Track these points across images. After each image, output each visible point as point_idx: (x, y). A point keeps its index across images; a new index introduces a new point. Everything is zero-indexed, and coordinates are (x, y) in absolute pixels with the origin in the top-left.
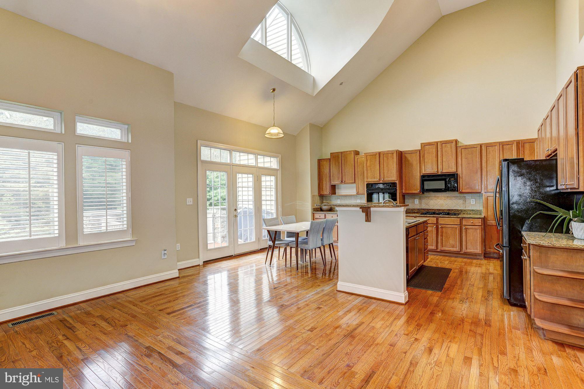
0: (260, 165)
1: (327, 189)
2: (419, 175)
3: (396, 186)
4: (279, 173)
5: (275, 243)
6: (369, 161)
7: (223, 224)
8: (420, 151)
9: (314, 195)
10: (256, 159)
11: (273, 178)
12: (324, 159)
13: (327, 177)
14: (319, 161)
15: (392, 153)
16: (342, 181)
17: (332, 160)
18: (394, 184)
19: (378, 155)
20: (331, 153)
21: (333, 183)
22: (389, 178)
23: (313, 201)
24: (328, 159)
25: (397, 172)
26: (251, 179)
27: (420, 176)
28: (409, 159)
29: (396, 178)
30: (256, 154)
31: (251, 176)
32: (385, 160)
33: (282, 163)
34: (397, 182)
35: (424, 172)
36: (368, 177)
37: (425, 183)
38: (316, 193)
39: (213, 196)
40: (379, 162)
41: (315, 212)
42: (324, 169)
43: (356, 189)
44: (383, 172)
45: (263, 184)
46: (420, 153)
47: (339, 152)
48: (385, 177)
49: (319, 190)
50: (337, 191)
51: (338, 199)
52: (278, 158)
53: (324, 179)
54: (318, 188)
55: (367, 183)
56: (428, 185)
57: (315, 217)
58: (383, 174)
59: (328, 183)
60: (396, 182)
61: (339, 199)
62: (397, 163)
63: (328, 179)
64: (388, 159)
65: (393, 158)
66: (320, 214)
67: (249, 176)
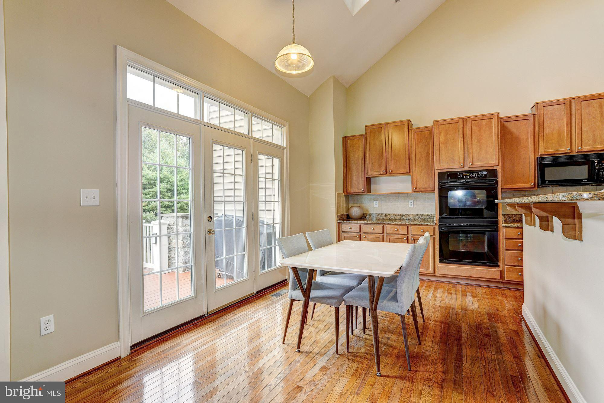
0: (257, 135)
1: (359, 184)
2: (533, 157)
3: (496, 176)
4: (286, 153)
5: (311, 296)
6: (442, 134)
7: (185, 241)
8: (534, 117)
9: (339, 193)
10: (250, 125)
11: (276, 161)
12: (355, 136)
13: (359, 165)
14: (346, 139)
15: (489, 117)
16: (386, 171)
17: (368, 137)
18: (493, 173)
19: (460, 123)
20: (366, 127)
21: (369, 174)
22: (484, 161)
23: (338, 203)
24: (362, 135)
25: (499, 151)
26: (239, 158)
27: (534, 159)
28: (513, 130)
29: (497, 161)
30: (250, 114)
31: (241, 152)
32: (476, 131)
33: (290, 138)
34: (499, 169)
35: (542, 151)
36: (441, 162)
37: (546, 170)
38: (341, 191)
39: (175, 202)
40: (462, 135)
41: (342, 221)
42: (354, 152)
43: (412, 183)
44: (471, 152)
45: (261, 171)
46: (534, 119)
47: (381, 124)
48: (475, 159)
49: (345, 186)
50: (372, 187)
51: (375, 199)
52: (284, 128)
53: (354, 168)
54: (344, 182)
55: (439, 171)
56: (550, 174)
57: (343, 230)
58: (471, 156)
59: (360, 174)
60: (495, 168)
61: (377, 200)
62: (498, 135)
63: (361, 168)
64: (480, 128)
65: (491, 127)
66: (351, 225)
67: (238, 152)
